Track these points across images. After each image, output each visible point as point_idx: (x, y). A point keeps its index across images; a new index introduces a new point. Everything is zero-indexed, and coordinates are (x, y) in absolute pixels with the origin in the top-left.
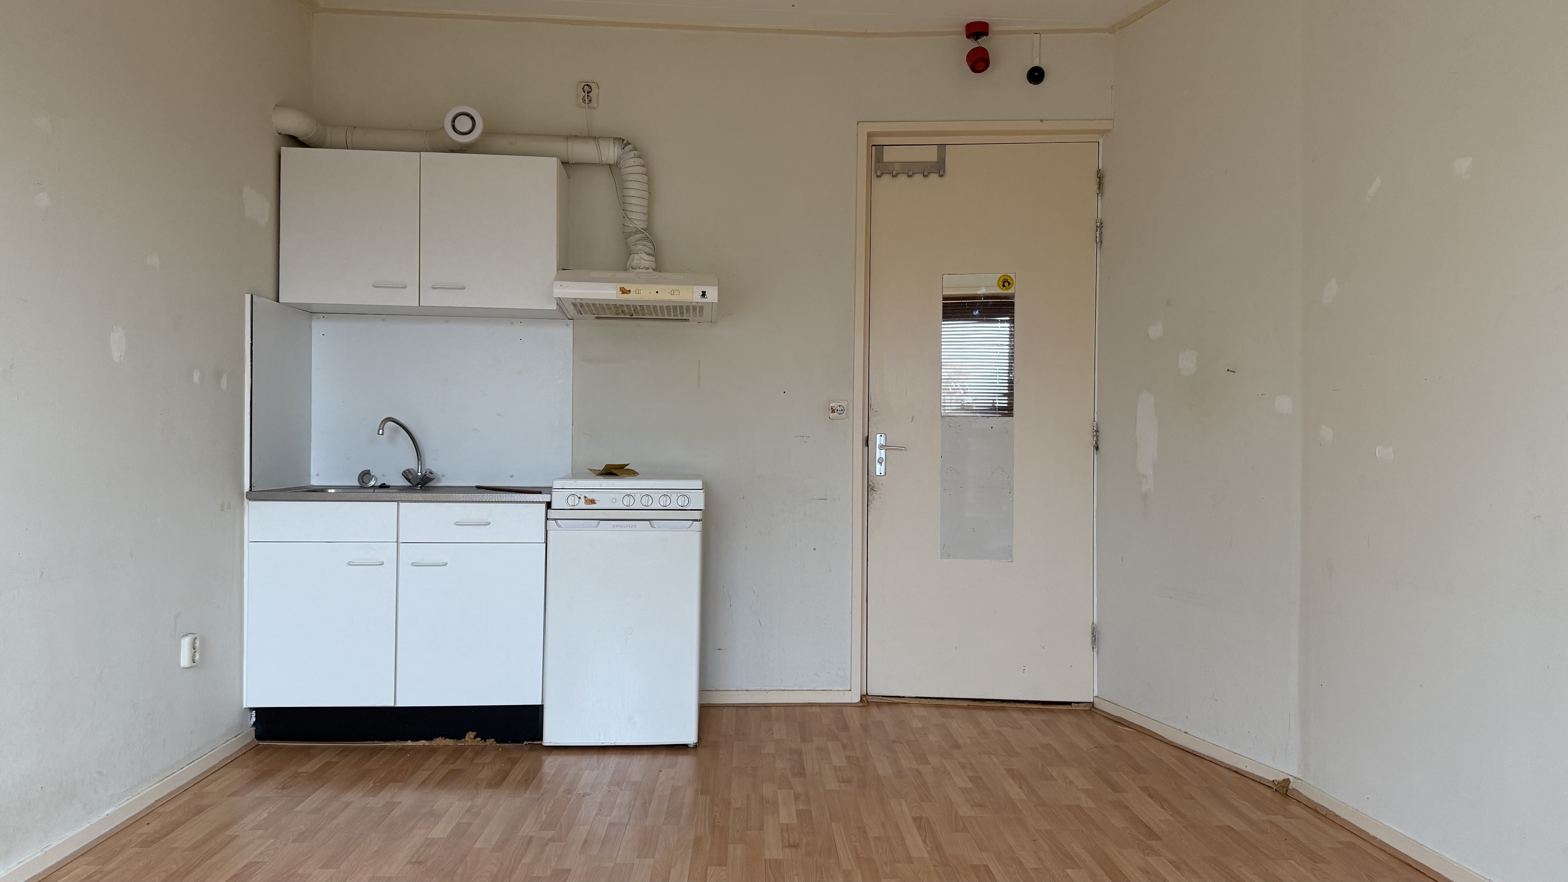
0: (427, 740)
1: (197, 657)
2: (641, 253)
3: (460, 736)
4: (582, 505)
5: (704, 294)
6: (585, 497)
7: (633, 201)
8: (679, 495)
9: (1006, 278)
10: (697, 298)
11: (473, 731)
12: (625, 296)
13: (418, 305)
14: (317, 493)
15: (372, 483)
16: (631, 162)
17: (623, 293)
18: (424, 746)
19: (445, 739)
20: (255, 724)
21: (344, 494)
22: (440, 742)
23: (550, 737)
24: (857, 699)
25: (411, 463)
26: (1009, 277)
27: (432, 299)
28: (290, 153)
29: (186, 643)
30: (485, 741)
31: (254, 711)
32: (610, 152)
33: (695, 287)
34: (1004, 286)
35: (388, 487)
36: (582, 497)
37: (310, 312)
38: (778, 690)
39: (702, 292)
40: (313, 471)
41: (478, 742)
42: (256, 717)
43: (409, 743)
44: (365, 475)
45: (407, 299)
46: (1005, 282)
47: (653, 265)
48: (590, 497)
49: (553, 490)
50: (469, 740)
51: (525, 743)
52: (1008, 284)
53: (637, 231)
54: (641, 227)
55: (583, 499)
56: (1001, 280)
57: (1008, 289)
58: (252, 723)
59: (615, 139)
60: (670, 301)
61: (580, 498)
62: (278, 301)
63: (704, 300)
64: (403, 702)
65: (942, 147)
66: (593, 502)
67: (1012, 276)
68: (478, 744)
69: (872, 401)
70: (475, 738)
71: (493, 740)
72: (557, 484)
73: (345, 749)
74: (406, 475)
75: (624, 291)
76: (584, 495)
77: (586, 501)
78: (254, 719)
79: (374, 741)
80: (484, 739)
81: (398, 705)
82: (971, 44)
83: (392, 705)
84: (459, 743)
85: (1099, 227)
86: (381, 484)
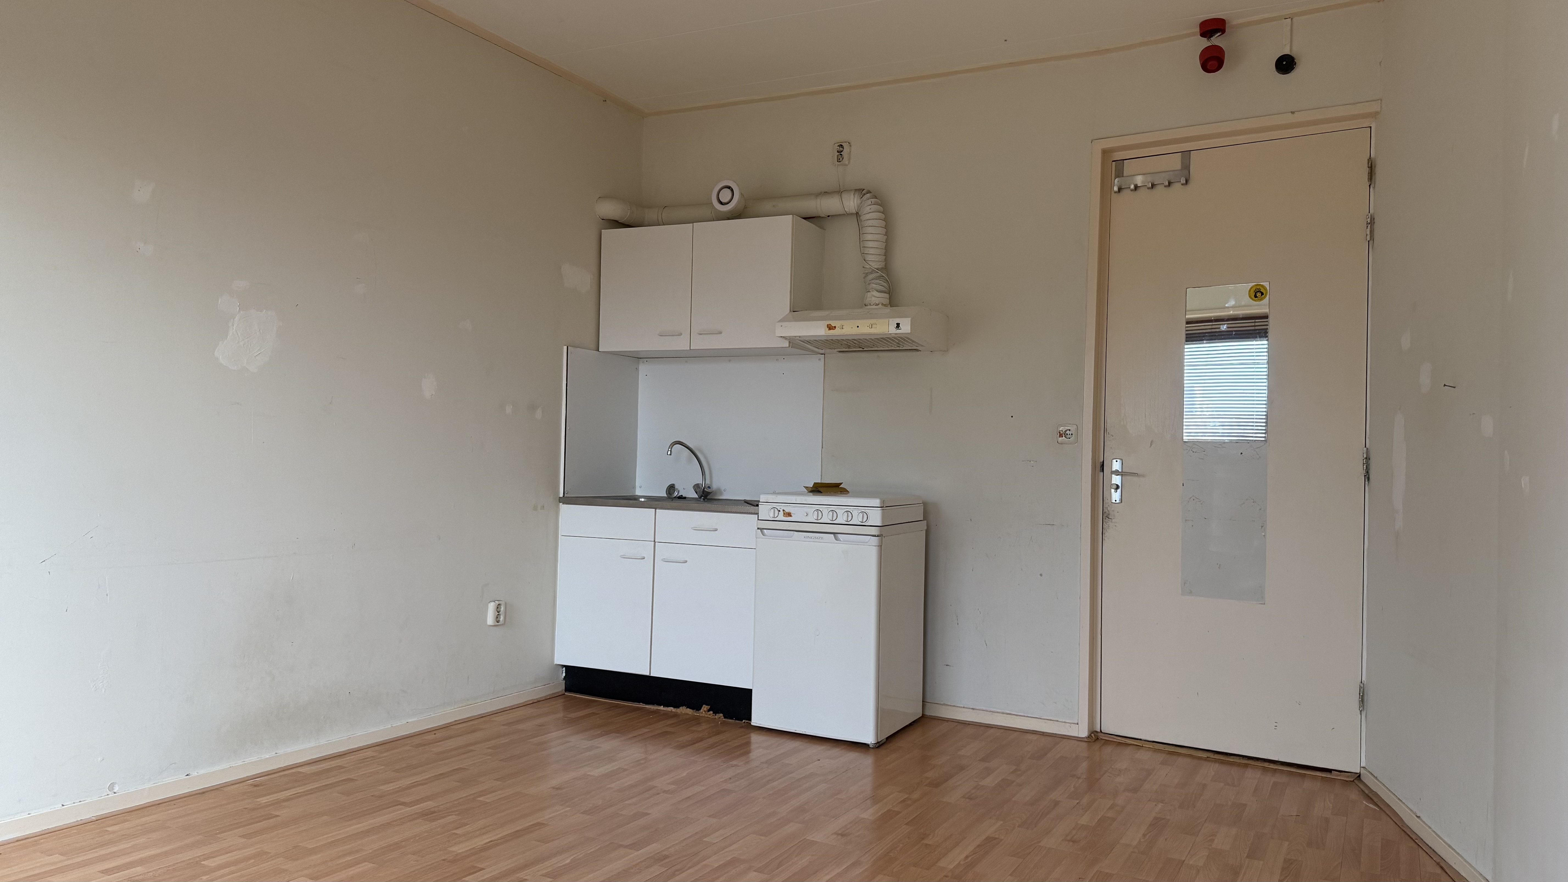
0: (674, 707)
1: (501, 618)
2: (873, 291)
3: (698, 708)
4: (781, 517)
5: (898, 325)
6: (783, 510)
7: (870, 244)
8: (859, 512)
9: (1258, 287)
10: (892, 330)
11: (707, 705)
12: (832, 332)
13: (689, 349)
14: (630, 501)
15: (676, 494)
16: (867, 209)
17: (830, 329)
18: (671, 711)
19: (687, 708)
20: (566, 678)
21: (653, 502)
22: (683, 710)
23: (757, 719)
24: (1084, 733)
25: (699, 480)
26: (1262, 286)
27: (700, 344)
28: (611, 235)
29: (492, 608)
30: (716, 715)
31: (564, 668)
32: (851, 203)
33: (891, 320)
34: (1256, 297)
35: (685, 498)
36: (781, 510)
37: (637, 358)
38: (1003, 713)
40: (637, 484)
41: (710, 715)
42: (566, 673)
43: (662, 708)
44: (671, 488)
45: (681, 344)
46: (1258, 292)
47: (887, 301)
48: (787, 510)
49: (760, 503)
50: (704, 712)
51: (744, 721)
52: (1260, 294)
53: (873, 272)
54: (876, 267)
55: (782, 512)
56: (1252, 291)
57: (1261, 300)
58: (563, 677)
59: (856, 190)
60: (870, 334)
61: (779, 511)
62: (598, 350)
63: (898, 331)
64: (655, 674)
65: (1186, 155)
66: (789, 515)
67: (1266, 284)
68: (710, 716)
69: (1108, 425)
70: (709, 711)
71: (722, 715)
72: (763, 498)
73: (617, 706)
74: (696, 487)
75: (830, 327)
76: (783, 508)
77: (784, 513)
78: (564, 674)
79: (640, 703)
80: (715, 713)
81: (651, 675)
82: (1205, 43)
83: (648, 674)
84: (696, 714)
85: (1371, 223)
86: (682, 496)
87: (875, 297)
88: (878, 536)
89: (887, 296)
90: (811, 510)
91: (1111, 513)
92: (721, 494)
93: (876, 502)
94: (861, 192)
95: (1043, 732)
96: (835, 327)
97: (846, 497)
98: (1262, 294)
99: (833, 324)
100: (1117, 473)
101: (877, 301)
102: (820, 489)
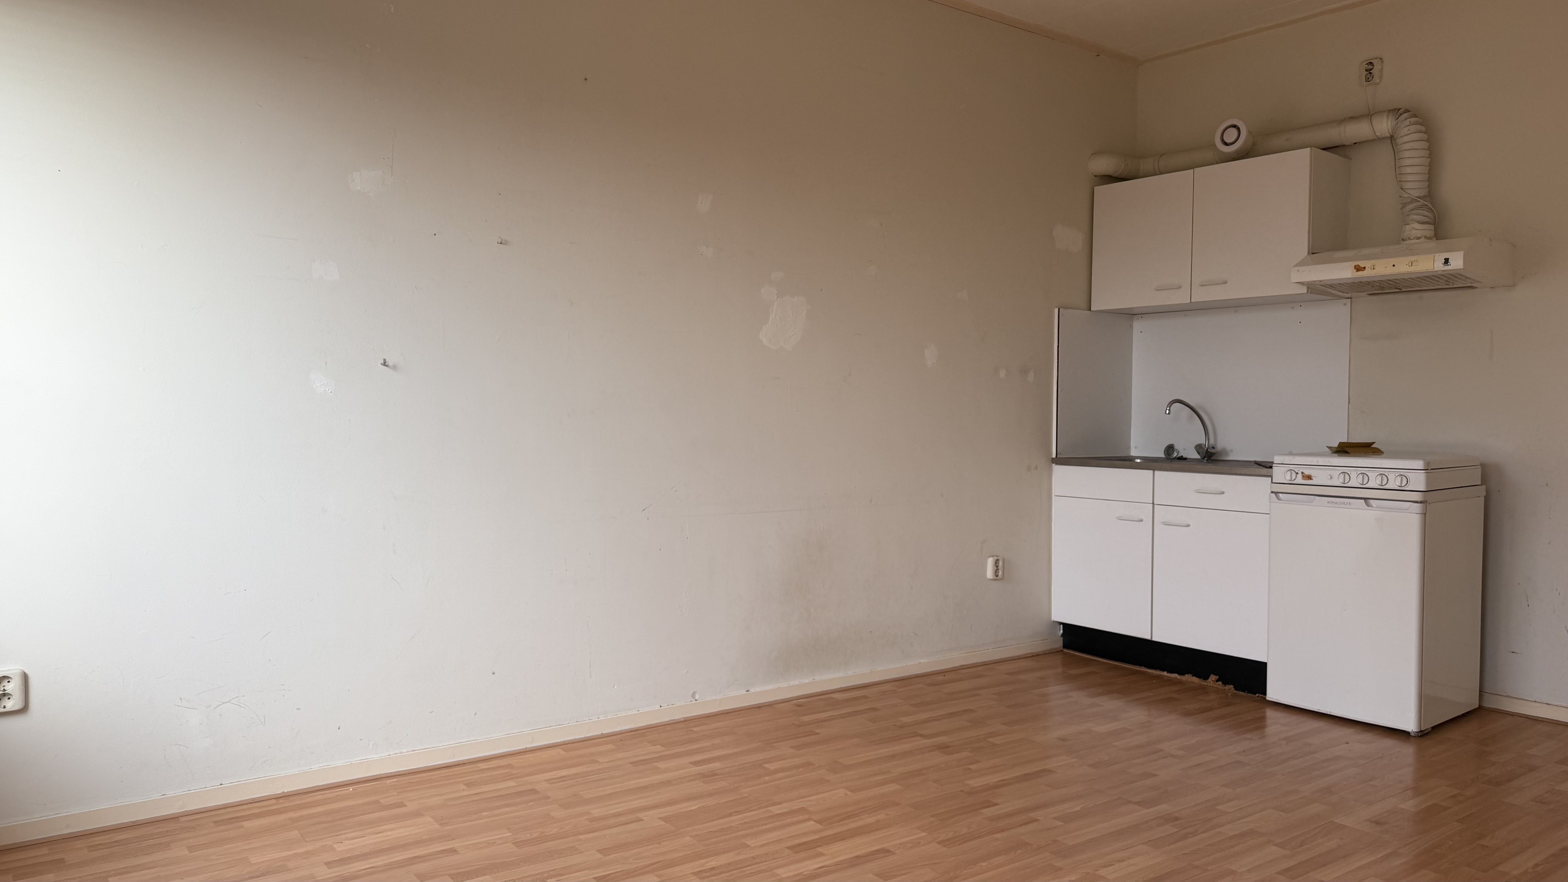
0: (1179, 674)
1: (1000, 573)
2: (1412, 223)
3: (1206, 678)
4: (1300, 480)
5: (1447, 261)
6: (1302, 473)
7: (1409, 170)
8: (1397, 475)
10: (1439, 266)
11: (1215, 675)
12: (1360, 273)
13: (1189, 302)
14: (1125, 462)
15: (1175, 455)
16: (1405, 131)
19: (1193, 676)
20: (1063, 635)
21: (1149, 464)
22: (1188, 678)
23: (1273, 694)
25: (1202, 440)
27: (1201, 296)
28: (1102, 191)
29: (990, 562)
30: (1225, 686)
31: (1062, 626)
32: (1383, 126)
33: (1437, 255)
35: (1186, 459)
36: (1300, 473)
37: (1131, 315)
39: (1445, 259)
40: (1132, 445)
41: (1219, 685)
42: (1063, 630)
43: (1165, 673)
44: (1170, 449)
45: (1180, 298)
47: (1432, 233)
48: (1307, 472)
49: (1274, 465)
50: (1212, 682)
51: (1257, 695)
53: (1413, 201)
54: (1416, 195)
55: (1300, 476)
58: (1061, 634)
59: (1389, 111)
60: (1408, 273)
61: (1297, 473)
62: (1090, 310)
63: (1447, 268)
64: (1158, 638)
66: (1309, 477)
68: (1219, 687)
70: (1217, 681)
71: (1232, 686)
72: (1277, 459)
73: (1116, 667)
74: (1199, 448)
75: (1358, 269)
76: (1301, 470)
77: (1303, 476)
78: (1062, 631)
80: (1225, 683)
81: (1154, 639)
83: (1149, 638)
84: (1204, 683)
86: (1182, 456)
87: (1416, 229)
88: (1420, 503)
89: (1432, 227)
90: (1336, 473)
92: (1227, 454)
93: (1419, 464)
94: (1396, 112)
96: (1364, 268)
97: (1379, 458)
99: (1362, 264)
101: (1419, 234)
102: (1347, 449)
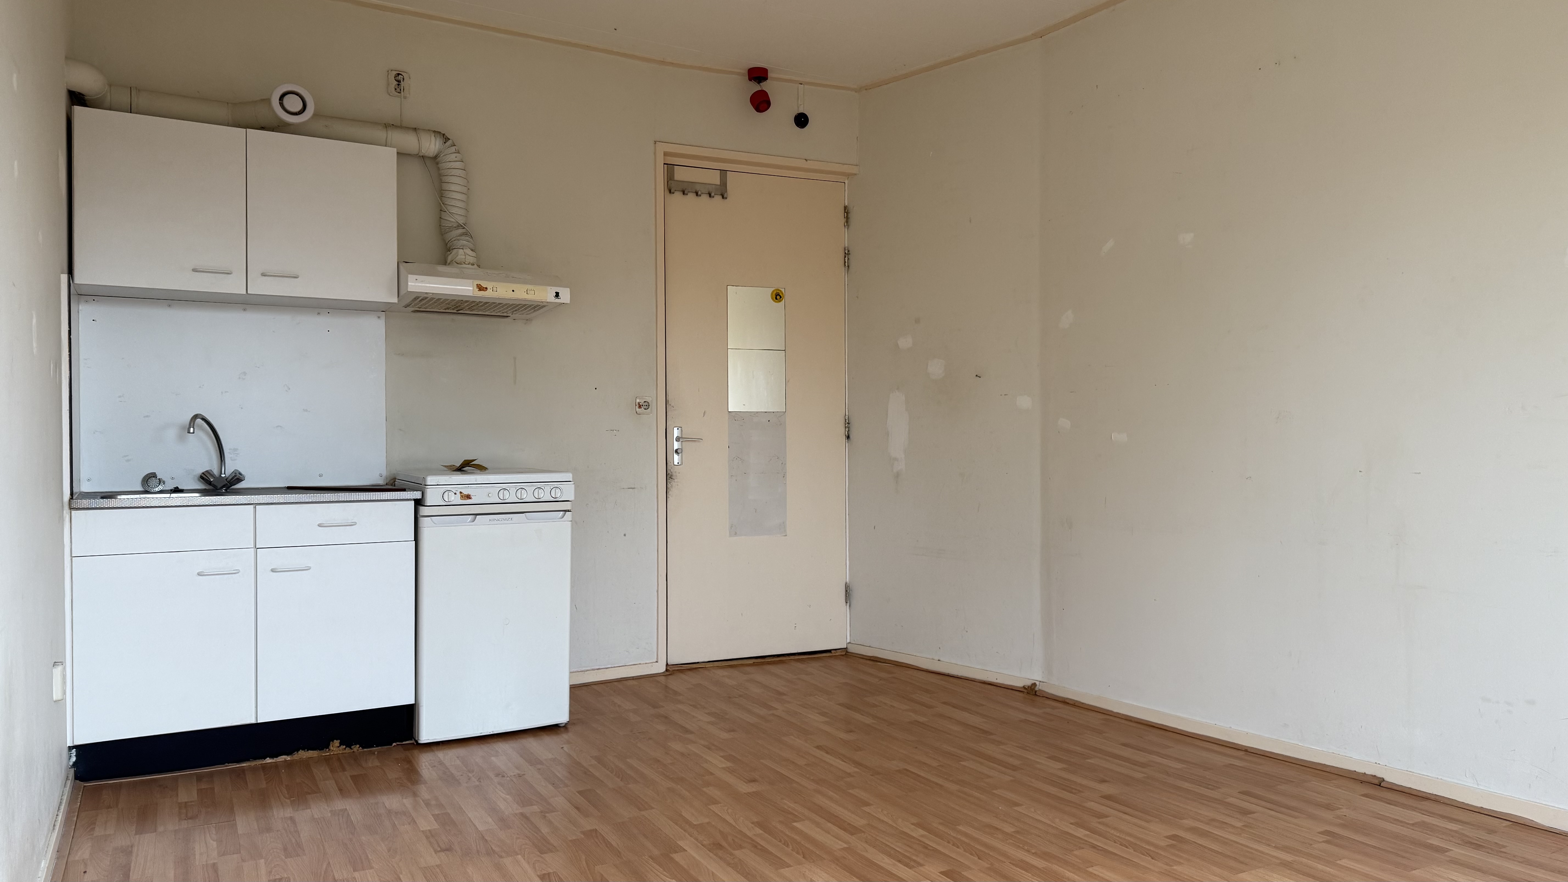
0: (287, 754)
2: (465, 249)
3: (324, 746)
4: (458, 500)
5: (557, 295)
6: (461, 493)
8: (552, 487)
9: (779, 292)
10: (551, 298)
11: (337, 740)
12: (482, 293)
13: (245, 293)
16: (452, 157)
17: (480, 290)
18: (286, 761)
19: (307, 751)
20: (75, 765)
22: (303, 754)
23: (427, 735)
24: (662, 669)
25: (211, 465)
26: (781, 291)
27: (261, 287)
28: (82, 114)
29: (58, 673)
30: (351, 748)
31: (74, 751)
32: (431, 145)
33: (548, 288)
34: (776, 299)
35: (180, 491)
36: (458, 493)
37: (79, 294)
40: (84, 476)
41: (343, 750)
42: (78, 755)
43: (268, 760)
44: (150, 479)
45: (234, 286)
46: (778, 295)
48: (465, 492)
49: (424, 487)
50: (334, 749)
51: (394, 744)
52: (779, 297)
53: (459, 226)
55: (459, 495)
56: (775, 293)
57: (780, 301)
58: (70, 763)
59: (434, 132)
60: (525, 300)
61: (455, 494)
62: (73, 282)
63: (557, 301)
64: (265, 717)
65: (723, 172)
66: (468, 497)
67: (783, 290)
68: (344, 752)
69: (669, 397)
70: (340, 746)
71: (358, 746)
72: (431, 480)
74: (206, 477)
75: (481, 288)
76: (455, 490)
77: (462, 496)
78: (76, 757)
79: (224, 764)
80: (349, 746)
81: (258, 722)
82: (755, 87)
83: (253, 721)
84: (325, 753)
85: (847, 253)
86: (177, 487)
87: (469, 255)
88: (570, 511)
90: (495, 490)
91: (674, 474)
93: (568, 476)
94: (442, 135)
95: (633, 677)
96: (486, 288)
97: (488, 473)
98: (781, 297)
99: (484, 284)
100: (678, 439)
101: (472, 260)
